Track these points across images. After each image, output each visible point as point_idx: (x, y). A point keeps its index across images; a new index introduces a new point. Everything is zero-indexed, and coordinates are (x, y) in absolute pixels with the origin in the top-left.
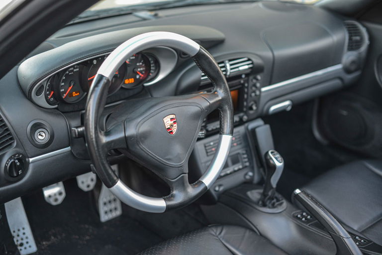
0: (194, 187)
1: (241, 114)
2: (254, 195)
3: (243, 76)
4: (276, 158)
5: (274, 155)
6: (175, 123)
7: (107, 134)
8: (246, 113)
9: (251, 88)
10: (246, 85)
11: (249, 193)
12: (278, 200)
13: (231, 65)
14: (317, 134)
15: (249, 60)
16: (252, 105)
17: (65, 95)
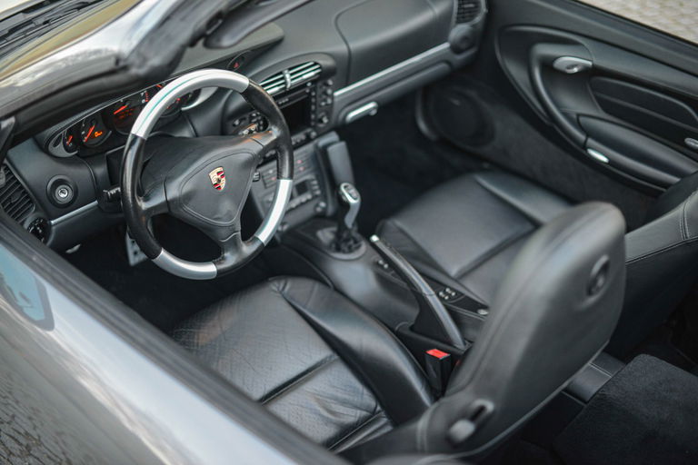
0: (247, 245)
1: (309, 130)
2: (326, 235)
3: (309, 84)
4: (350, 195)
5: (348, 191)
6: (222, 176)
7: (147, 199)
8: (315, 128)
9: (320, 97)
10: (313, 94)
11: (320, 234)
12: (356, 242)
13: (292, 74)
14: (422, 126)
15: (316, 64)
16: (323, 117)
17: (86, 138)
